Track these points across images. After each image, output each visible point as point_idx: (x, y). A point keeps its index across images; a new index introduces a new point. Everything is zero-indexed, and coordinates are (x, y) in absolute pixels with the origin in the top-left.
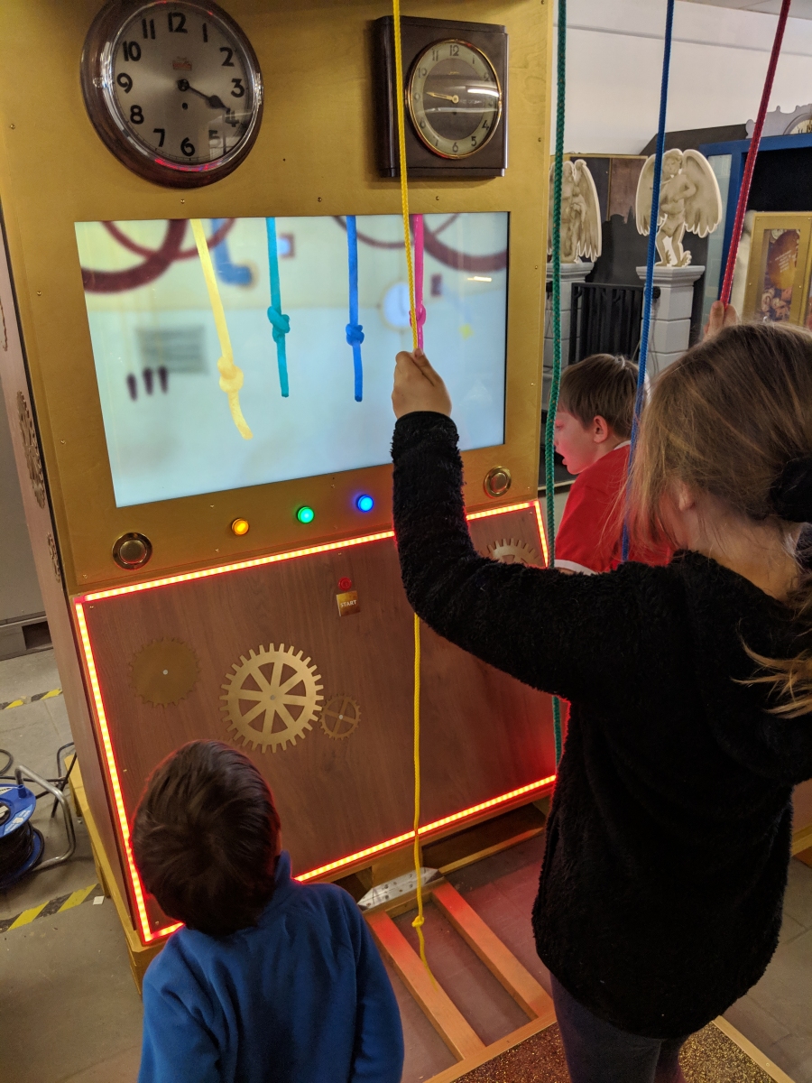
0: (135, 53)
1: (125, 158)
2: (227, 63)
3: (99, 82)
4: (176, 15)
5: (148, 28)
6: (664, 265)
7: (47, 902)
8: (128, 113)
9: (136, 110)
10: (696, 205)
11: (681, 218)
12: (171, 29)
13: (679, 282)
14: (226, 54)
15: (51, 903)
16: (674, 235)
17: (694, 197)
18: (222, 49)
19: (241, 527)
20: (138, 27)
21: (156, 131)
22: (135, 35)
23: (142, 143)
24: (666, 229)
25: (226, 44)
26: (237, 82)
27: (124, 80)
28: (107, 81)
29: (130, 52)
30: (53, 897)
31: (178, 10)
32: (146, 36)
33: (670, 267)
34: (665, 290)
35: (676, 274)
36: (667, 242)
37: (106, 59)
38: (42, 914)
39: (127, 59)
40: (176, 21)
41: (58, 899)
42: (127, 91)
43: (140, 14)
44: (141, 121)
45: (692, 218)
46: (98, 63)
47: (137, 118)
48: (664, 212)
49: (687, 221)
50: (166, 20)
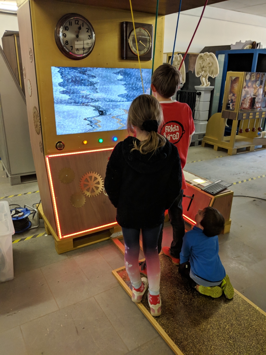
0: (67, 29)
1: (63, 52)
2: (88, 32)
3: (59, 35)
4: (77, 21)
5: (70, 23)
6: (203, 86)
7: (33, 235)
8: (65, 42)
9: (67, 42)
10: (212, 69)
11: (208, 72)
12: (75, 24)
13: (207, 91)
14: (87, 30)
15: (34, 236)
16: (205, 77)
17: (211, 66)
18: (87, 28)
19: (85, 142)
20: (68, 23)
21: (71, 47)
22: (68, 25)
23: (68, 49)
24: (203, 75)
25: (87, 27)
26: (89, 36)
27: (64, 35)
28: (61, 35)
29: (66, 29)
30: (35, 235)
31: (77, 20)
32: (70, 25)
33: (204, 86)
34: (203, 93)
35: (205, 88)
36: (204, 79)
37: (61, 30)
38: (32, 238)
39: (65, 30)
40: (77, 22)
41: (36, 235)
42: (65, 37)
43: (69, 20)
44: (68, 44)
45: (211, 73)
46: (59, 30)
47: (67, 43)
48: (203, 70)
49: (209, 73)
50: (74, 22)
